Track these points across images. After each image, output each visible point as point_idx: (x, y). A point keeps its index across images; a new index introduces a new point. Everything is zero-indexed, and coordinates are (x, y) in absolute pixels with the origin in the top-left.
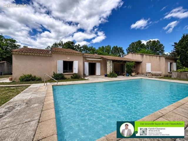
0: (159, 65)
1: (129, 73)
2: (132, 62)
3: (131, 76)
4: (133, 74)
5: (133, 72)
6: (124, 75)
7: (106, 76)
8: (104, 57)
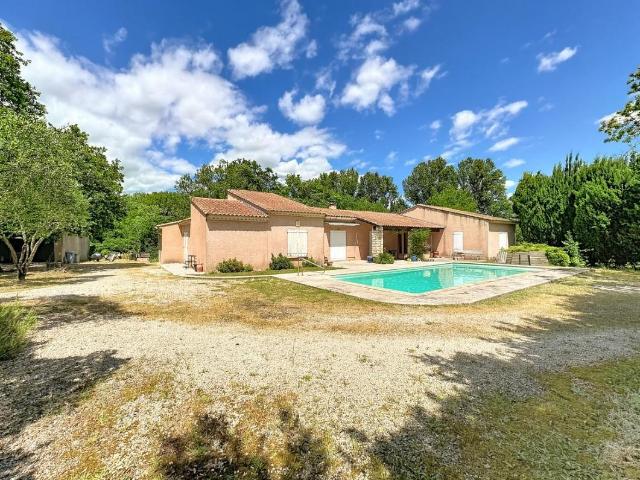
0: (479, 236)
1: (418, 254)
2: (425, 229)
3: (423, 260)
4: (427, 256)
5: (425, 251)
6: (406, 259)
7: (371, 261)
8: (361, 214)
